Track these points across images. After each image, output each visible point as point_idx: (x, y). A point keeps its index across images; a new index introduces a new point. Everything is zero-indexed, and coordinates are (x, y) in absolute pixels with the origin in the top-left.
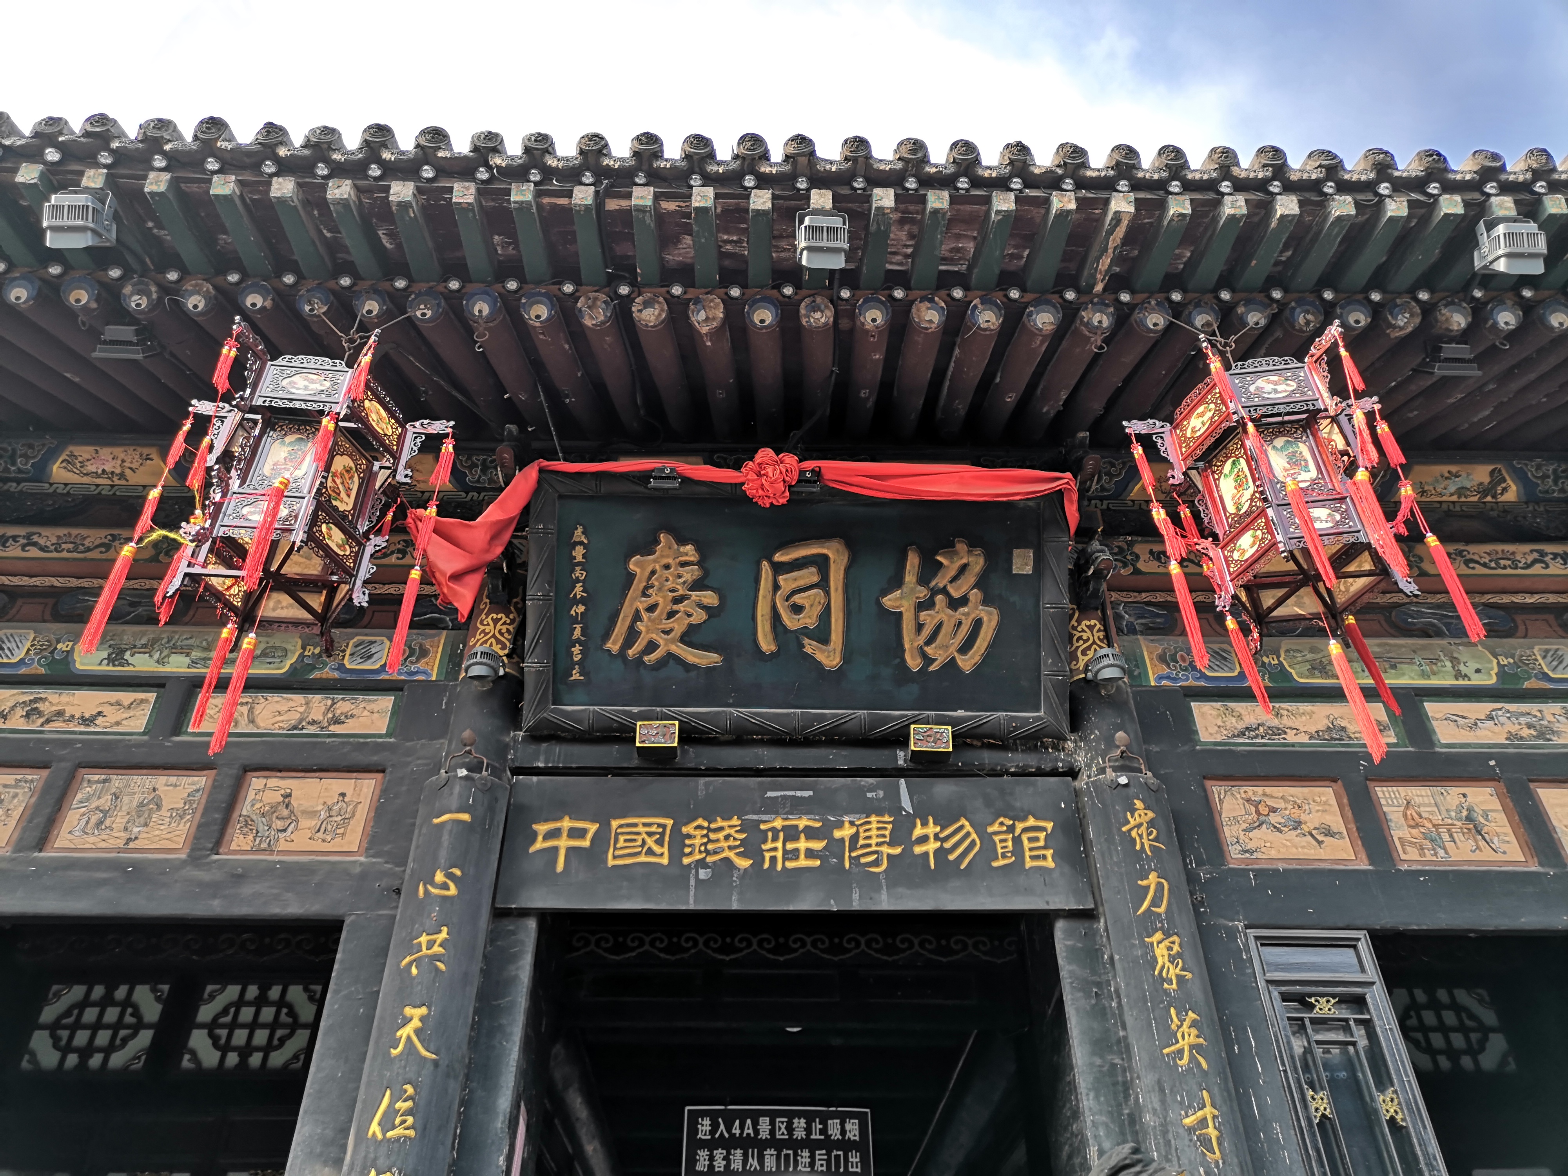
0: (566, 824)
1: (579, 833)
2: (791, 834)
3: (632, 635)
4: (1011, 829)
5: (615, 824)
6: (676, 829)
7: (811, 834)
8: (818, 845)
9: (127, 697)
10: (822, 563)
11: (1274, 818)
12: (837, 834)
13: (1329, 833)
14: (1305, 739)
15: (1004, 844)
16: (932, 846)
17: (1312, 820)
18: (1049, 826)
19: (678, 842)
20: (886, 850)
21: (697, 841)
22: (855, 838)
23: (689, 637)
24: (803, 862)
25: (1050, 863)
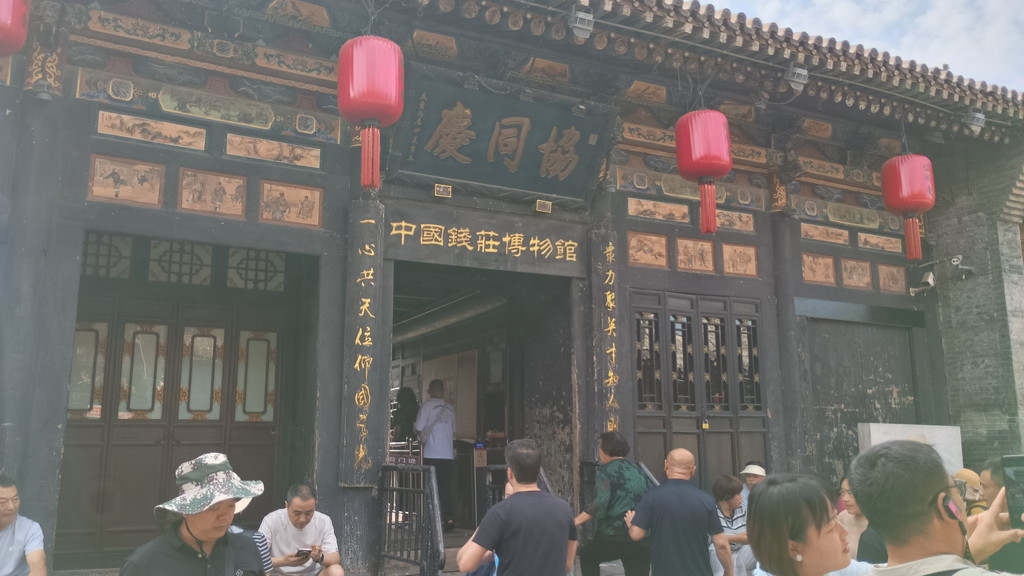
0: (403, 224)
1: (409, 229)
2: (488, 238)
4: (563, 244)
5: (422, 226)
6: (446, 230)
7: (495, 239)
8: (497, 243)
9: (192, 130)
11: (645, 248)
12: (504, 239)
13: (660, 255)
14: (661, 218)
15: (560, 250)
16: (536, 248)
17: (657, 249)
18: (576, 244)
19: (447, 236)
20: (520, 248)
21: (453, 237)
22: (510, 242)
23: (459, 150)
24: (491, 250)
25: (574, 259)
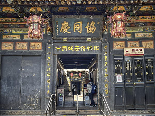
0: (58, 47)
3: (62, 31)
5: (62, 47)
6: (67, 47)
9: (18, 35)
10: (80, 24)
15: (95, 48)
17: (122, 45)
20: (85, 49)
22: (82, 48)
24: (78, 50)
25: (98, 50)
